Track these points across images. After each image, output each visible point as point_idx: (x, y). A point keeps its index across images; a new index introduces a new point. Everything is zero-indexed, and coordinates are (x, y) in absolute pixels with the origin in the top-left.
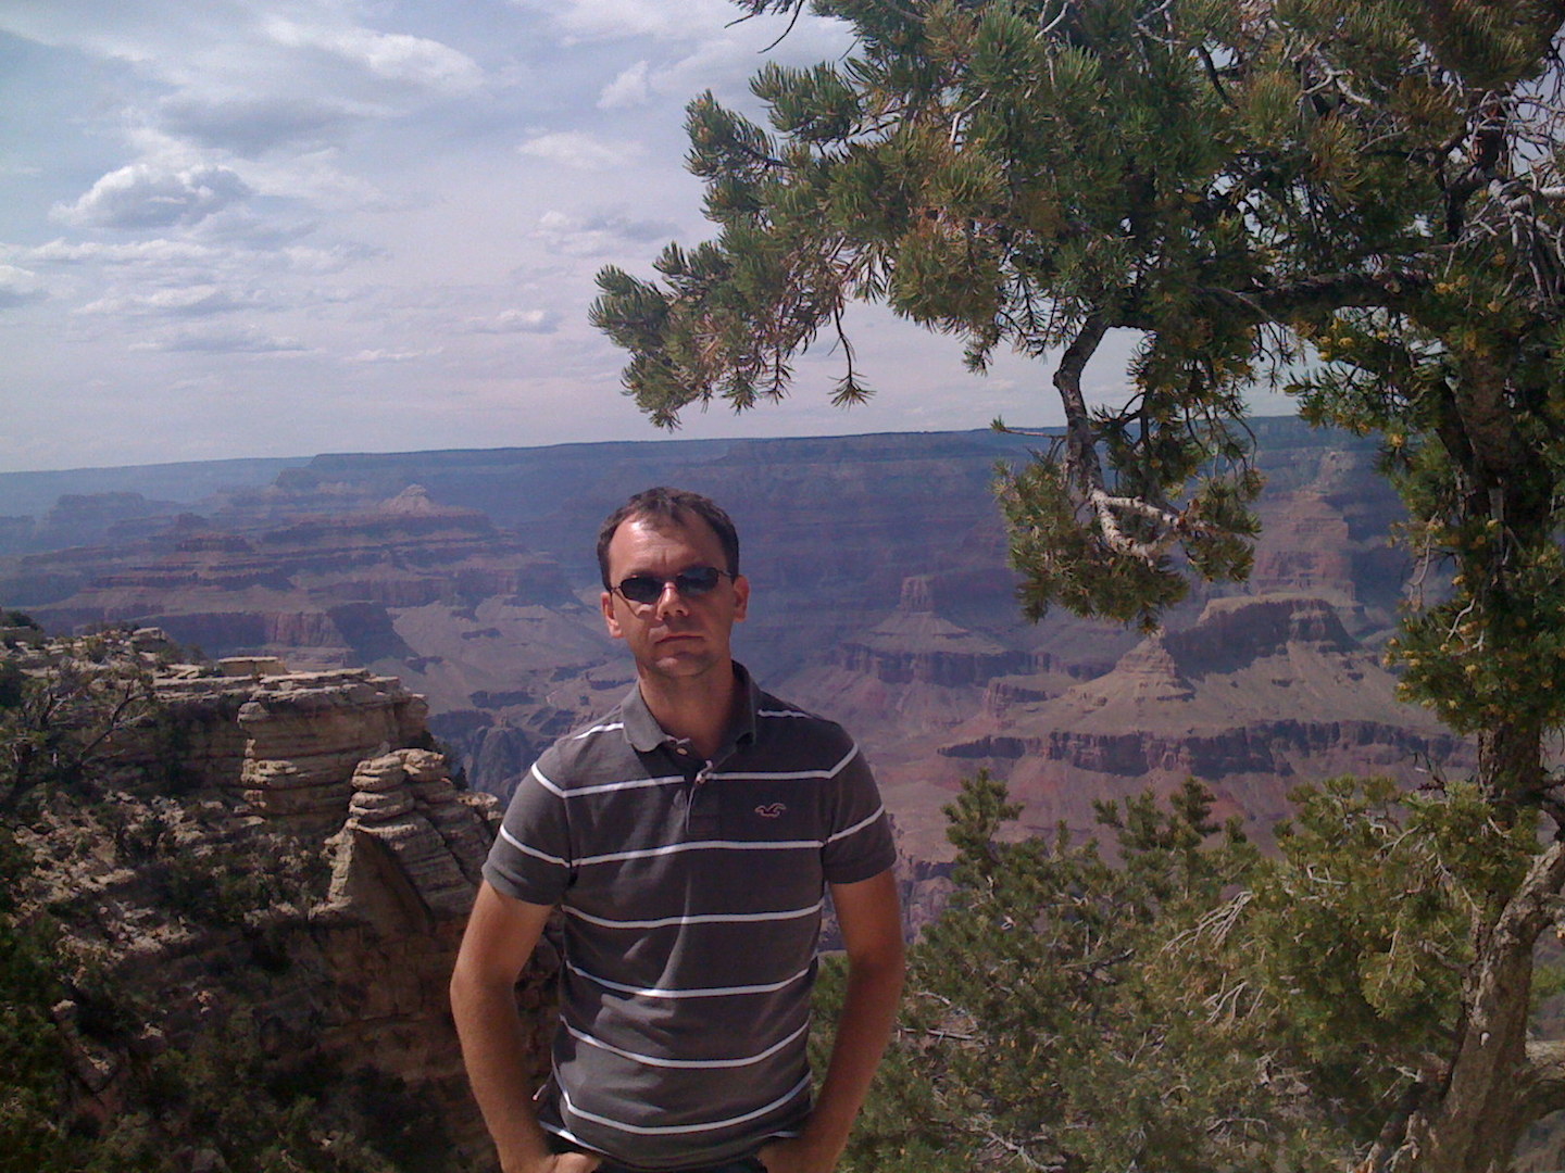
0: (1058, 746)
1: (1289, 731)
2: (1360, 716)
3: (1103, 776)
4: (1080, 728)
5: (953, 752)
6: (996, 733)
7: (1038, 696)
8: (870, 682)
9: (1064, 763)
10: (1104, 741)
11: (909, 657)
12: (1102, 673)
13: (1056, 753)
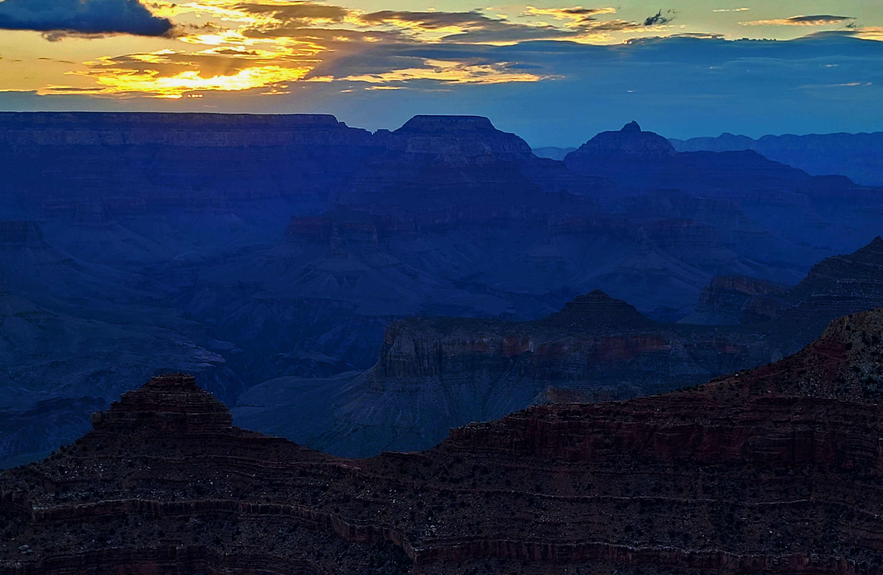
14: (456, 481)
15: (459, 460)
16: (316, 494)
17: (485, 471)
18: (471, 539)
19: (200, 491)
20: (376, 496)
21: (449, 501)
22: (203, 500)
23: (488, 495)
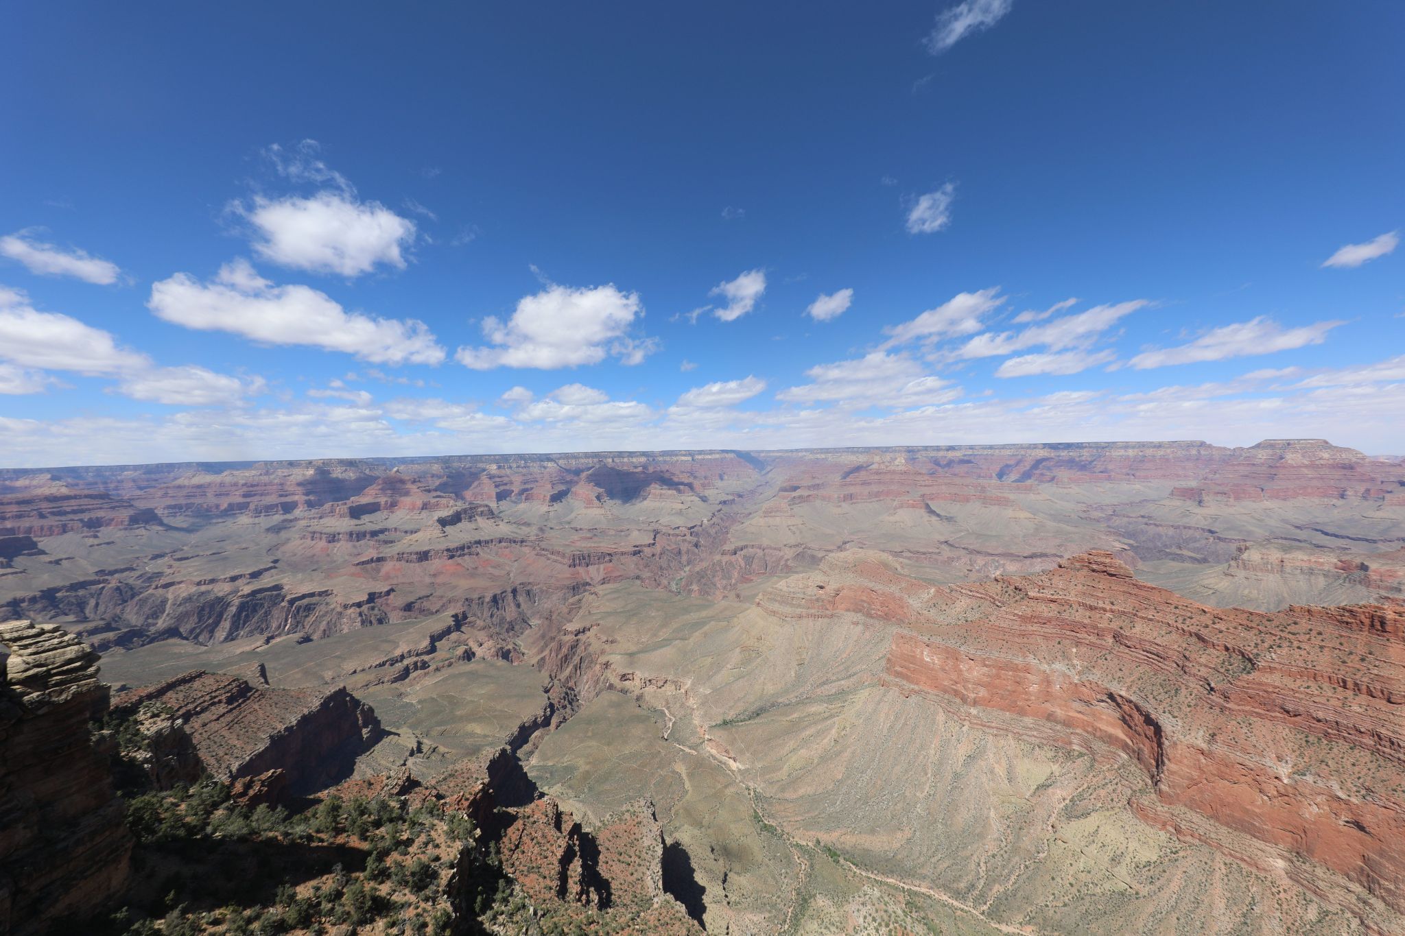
0: (400, 557)
1: (479, 542)
2: (499, 536)
3: (417, 564)
4: (408, 550)
5: (358, 564)
6: (375, 556)
7: (392, 542)
8: (323, 543)
9: (403, 563)
10: (417, 553)
11: (339, 534)
12: (416, 532)
13: (399, 560)
14: (1293, 634)
15: (1295, 623)
16: (1185, 620)
17: (1320, 633)
18: (1306, 669)
19: (1112, 604)
20: (1228, 629)
21: (1288, 644)
22: (1114, 607)
23: (1321, 647)
